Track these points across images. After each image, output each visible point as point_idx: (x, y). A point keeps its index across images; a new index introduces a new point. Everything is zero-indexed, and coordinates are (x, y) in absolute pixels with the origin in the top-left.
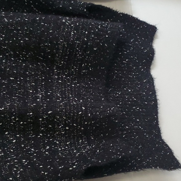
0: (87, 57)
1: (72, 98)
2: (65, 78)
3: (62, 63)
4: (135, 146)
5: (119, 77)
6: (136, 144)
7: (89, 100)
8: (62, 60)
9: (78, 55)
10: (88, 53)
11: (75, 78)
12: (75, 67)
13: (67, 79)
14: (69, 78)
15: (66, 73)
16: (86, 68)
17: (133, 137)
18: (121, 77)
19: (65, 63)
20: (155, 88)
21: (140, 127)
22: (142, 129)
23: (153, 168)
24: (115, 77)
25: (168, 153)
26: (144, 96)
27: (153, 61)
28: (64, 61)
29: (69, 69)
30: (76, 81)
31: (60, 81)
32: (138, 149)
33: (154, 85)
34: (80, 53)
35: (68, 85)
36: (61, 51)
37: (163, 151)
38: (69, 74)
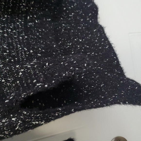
0: (32, 8)
1: (21, 48)
2: (11, 32)
3: (6, 16)
4: (97, 85)
5: (67, 30)
6: (97, 83)
7: (40, 49)
8: (5, 14)
9: (22, 7)
10: (32, 3)
11: (22, 31)
12: (21, 21)
13: (13, 33)
14: (14, 31)
15: (11, 26)
16: (32, 20)
17: (93, 77)
18: (70, 30)
19: (9, 16)
20: (106, 35)
21: (100, 68)
22: (102, 69)
23: (121, 103)
24: (63, 30)
25: (137, 88)
26: (97, 43)
27: (98, 15)
28: (8, 15)
29: (14, 23)
30: (23, 34)
31: (6, 35)
32: (101, 88)
33: (105, 33)
34: (24, 4)
35: (15, 38)
36: (3, 3)
37: (130, 87)
38: (14, 27)
